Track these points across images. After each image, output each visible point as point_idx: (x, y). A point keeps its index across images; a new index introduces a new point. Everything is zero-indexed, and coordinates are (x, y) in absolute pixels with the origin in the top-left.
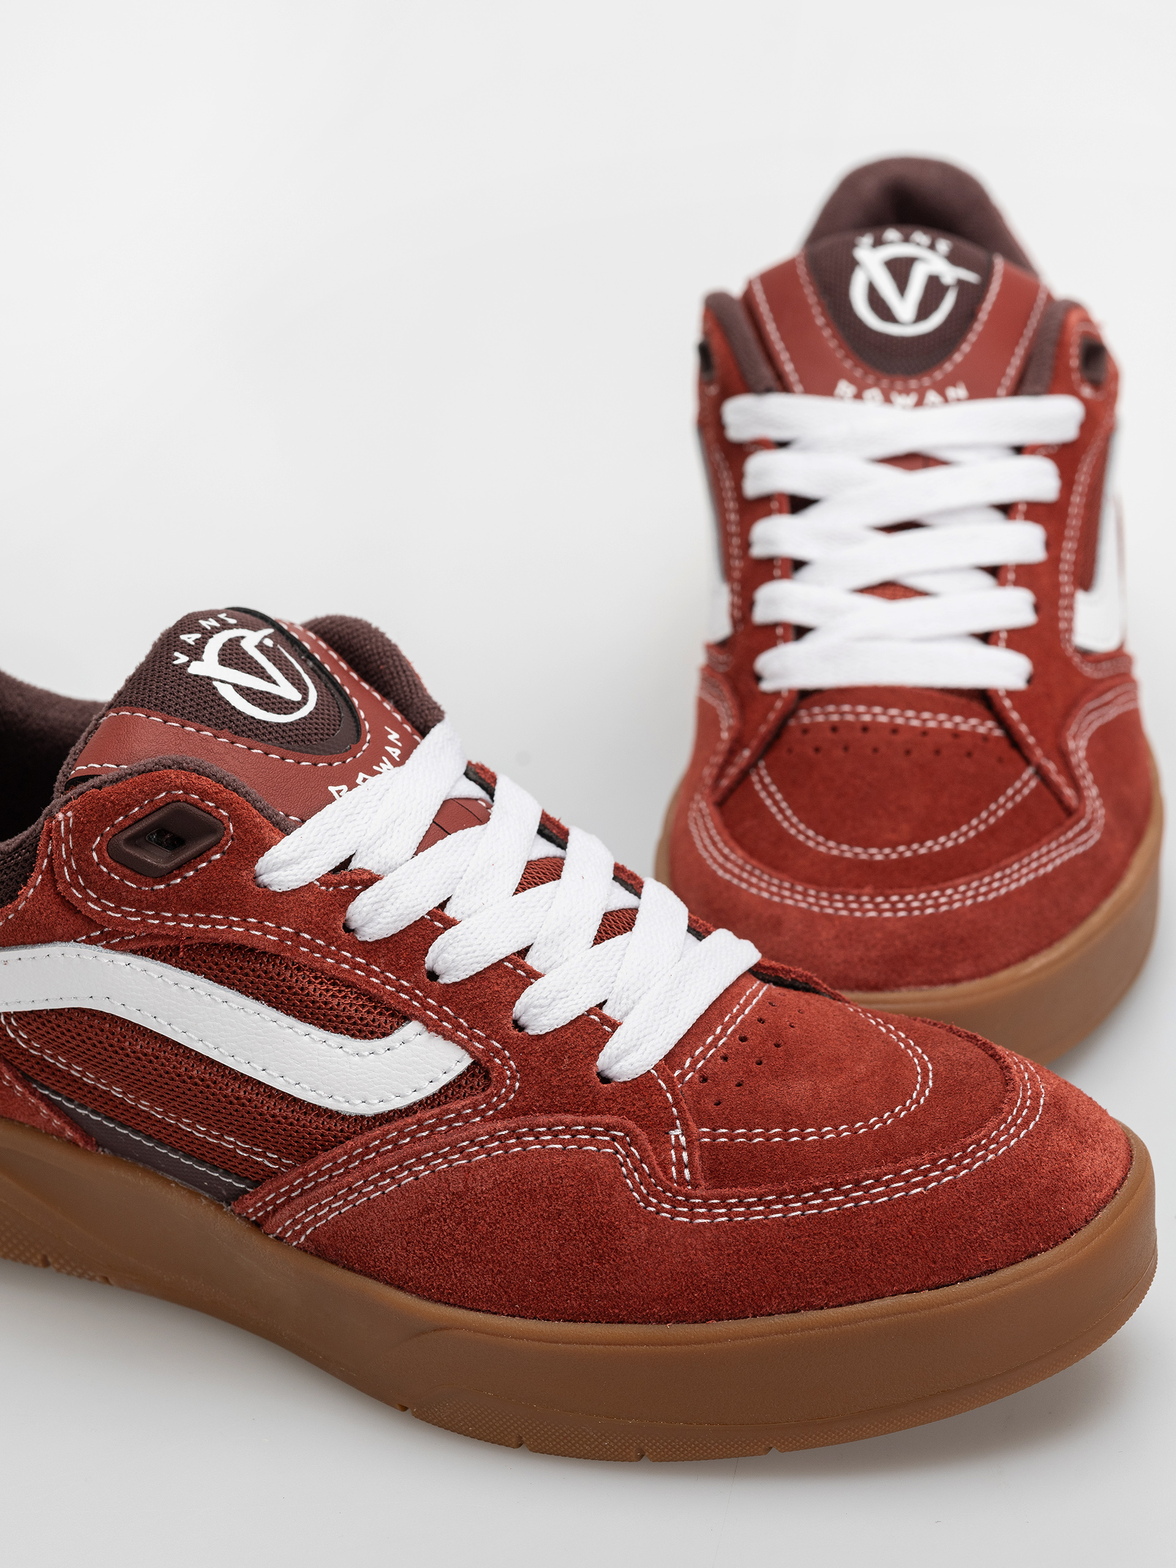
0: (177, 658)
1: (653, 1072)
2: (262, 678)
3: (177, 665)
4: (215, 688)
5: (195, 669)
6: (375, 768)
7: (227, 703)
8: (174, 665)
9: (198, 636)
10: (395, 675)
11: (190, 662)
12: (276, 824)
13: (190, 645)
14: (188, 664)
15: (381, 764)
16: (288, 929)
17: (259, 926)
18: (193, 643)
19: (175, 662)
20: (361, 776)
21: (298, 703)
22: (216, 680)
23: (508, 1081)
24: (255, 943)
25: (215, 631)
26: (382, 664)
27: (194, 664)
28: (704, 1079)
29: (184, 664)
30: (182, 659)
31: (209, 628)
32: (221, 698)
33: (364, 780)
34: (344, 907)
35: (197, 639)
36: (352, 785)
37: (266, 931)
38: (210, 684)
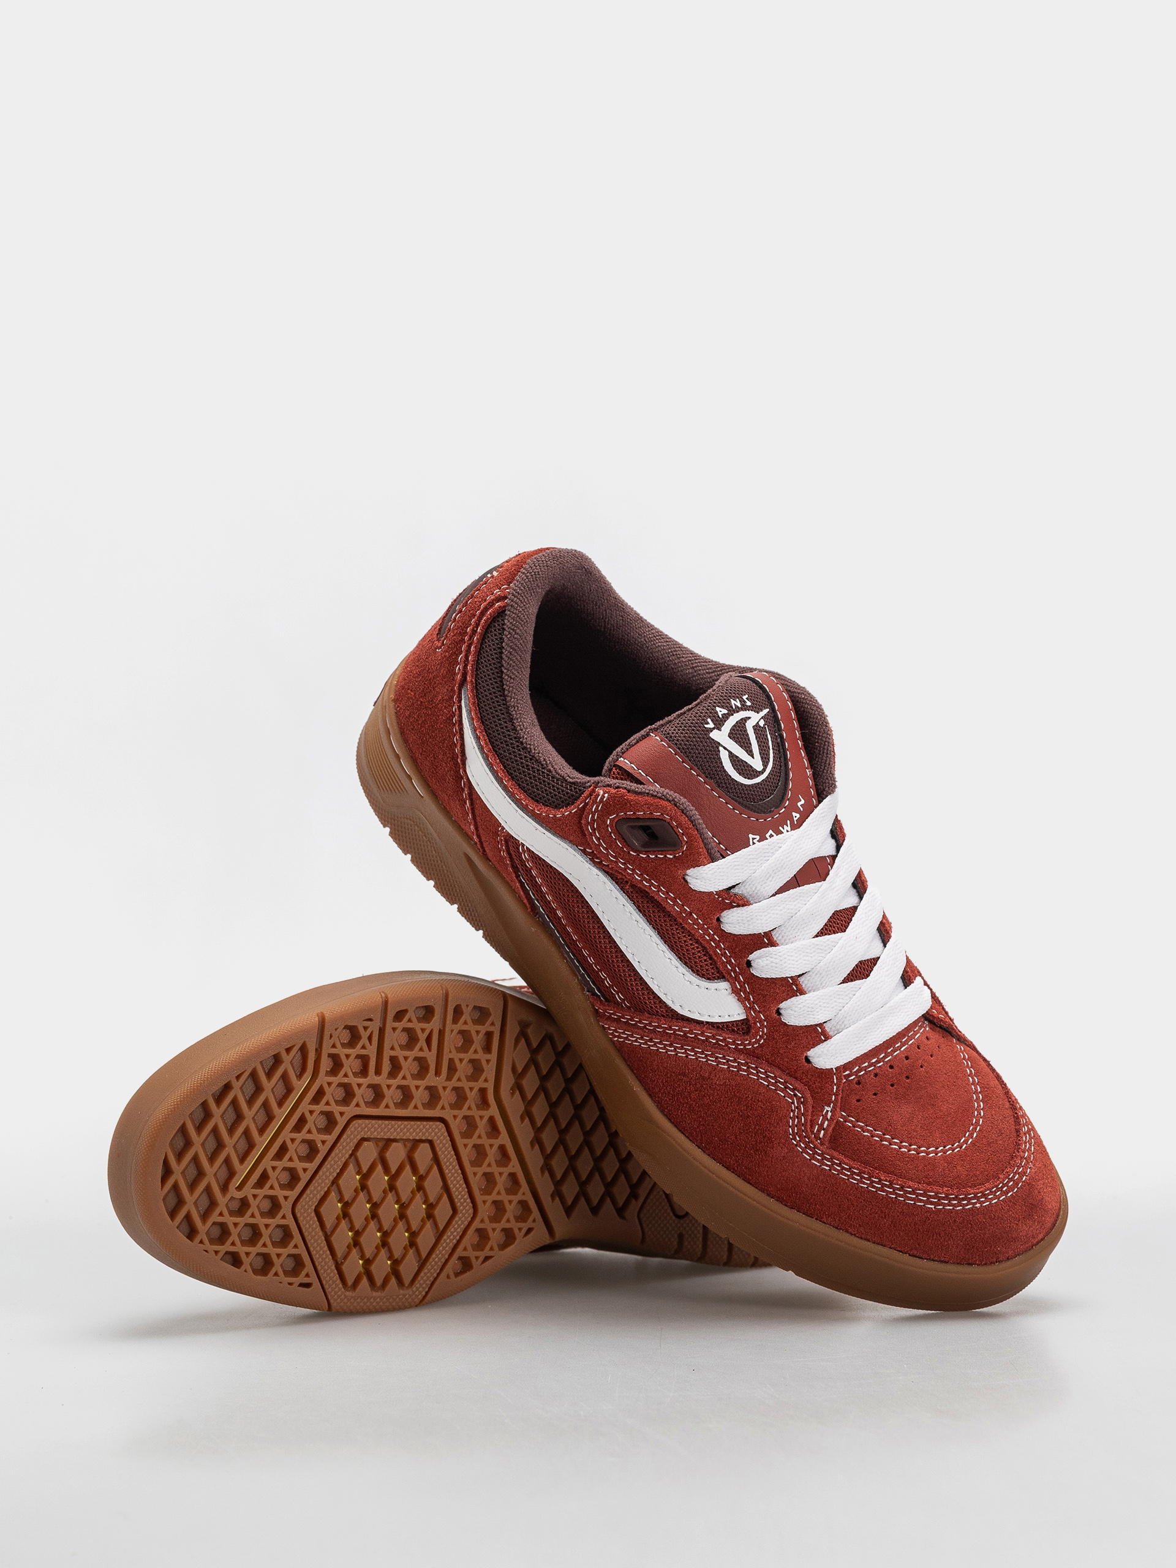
0: (708, 723)
1: (834, 1070)
2: (747, 751)
3: (706, 728)
4: (719, 751)
5: (715, 735)
6: (780, 828)
7: (721, 763)
8: (704, 727)
9: (726, 712)
10: (821, 753)
11: (714, 728)
12: (710, 854)
13: (719, 717)
14: (711, 730)
15: (785, 826)
16: (687, 909)
17: (674, 900)
18: (721, 716)
19: (706, 726)
20: (771, 832)
21: (760, 772)
22: (722, 746)
23: (758, 1037)
24: (667, 907)
25: (738, 710)
26: (818, 742)
27: (715, 731)
28: (859, 1083)
29: (710, 728)
30: (711, 725)
31: (734, 707)
32: (720, 758)
33: (771, 836)
34: (723, 911)
35: (724, 714)
36: (763, 838)
37: (675, 903)
38: (718, 748)
